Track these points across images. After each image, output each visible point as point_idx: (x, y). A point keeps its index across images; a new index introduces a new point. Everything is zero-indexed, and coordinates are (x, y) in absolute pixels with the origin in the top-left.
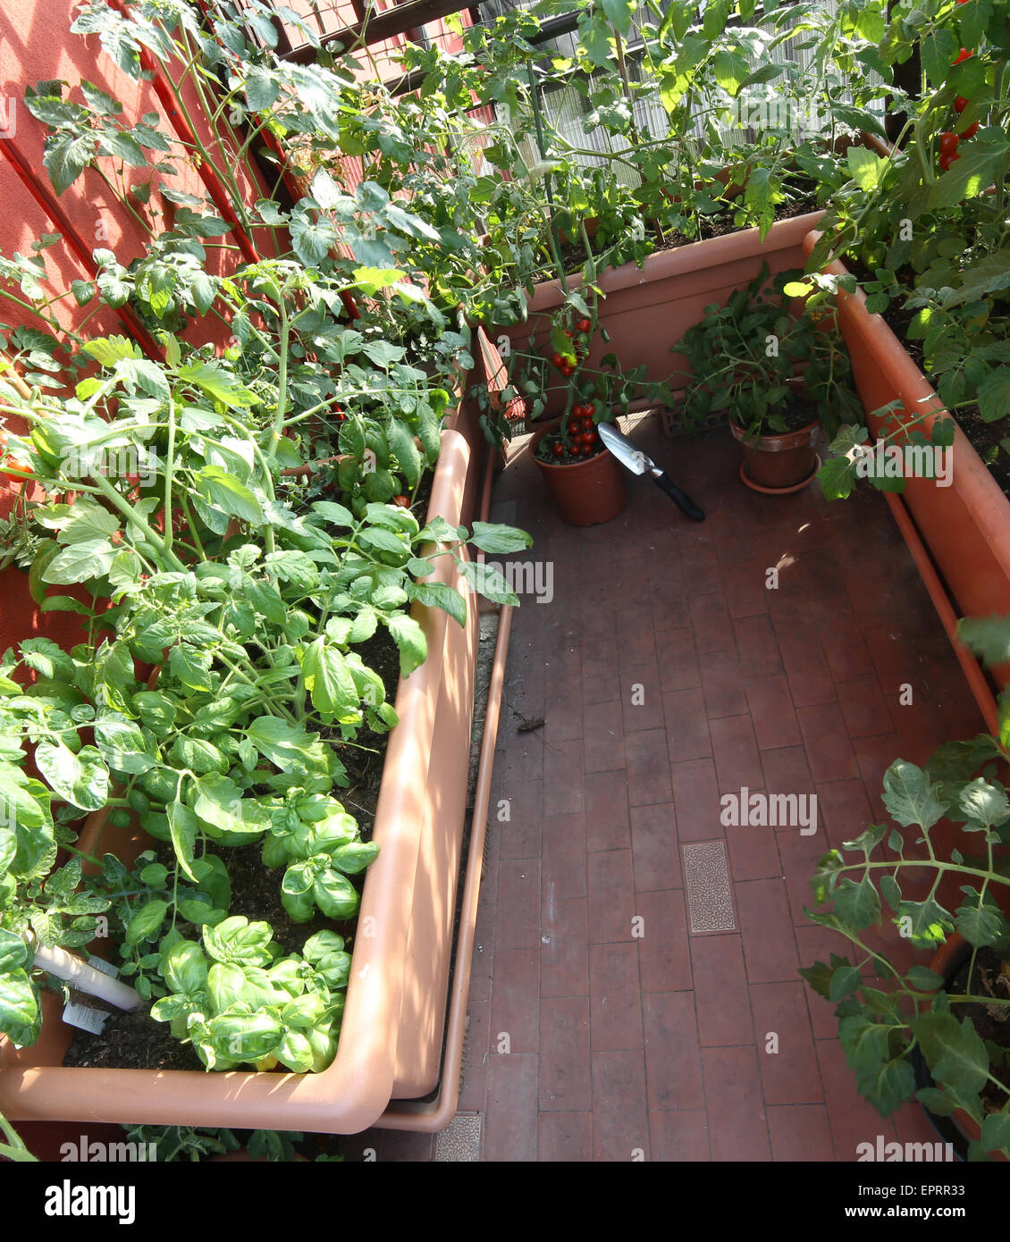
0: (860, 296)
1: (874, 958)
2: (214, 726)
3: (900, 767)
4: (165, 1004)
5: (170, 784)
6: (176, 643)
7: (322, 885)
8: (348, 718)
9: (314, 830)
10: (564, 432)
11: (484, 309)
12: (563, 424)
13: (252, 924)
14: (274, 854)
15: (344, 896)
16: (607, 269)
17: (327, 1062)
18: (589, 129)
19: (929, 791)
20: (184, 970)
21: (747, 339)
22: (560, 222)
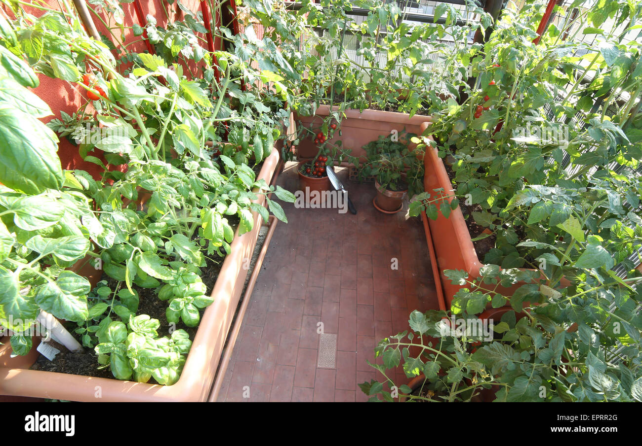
0: (436, 150)
1: (389, 381)
2: (155, 232)
3: (417, 312)
4: (102, 346)
5: (128, 252)
6: (157, 190)
7: (187, 309)
8: (217, 243)
9: (189, 287)
10: (313, 165)
11: (299, 106)
12: (313, 161)
13: (152, 319)
14: (165, 294)
15: (195, 316)
16: (349, 108)
17: (173, 382)
18: (359, 54)
19: (425, 322)
20: (116, 333)
21: (391, 152)
22: (337, 84)
